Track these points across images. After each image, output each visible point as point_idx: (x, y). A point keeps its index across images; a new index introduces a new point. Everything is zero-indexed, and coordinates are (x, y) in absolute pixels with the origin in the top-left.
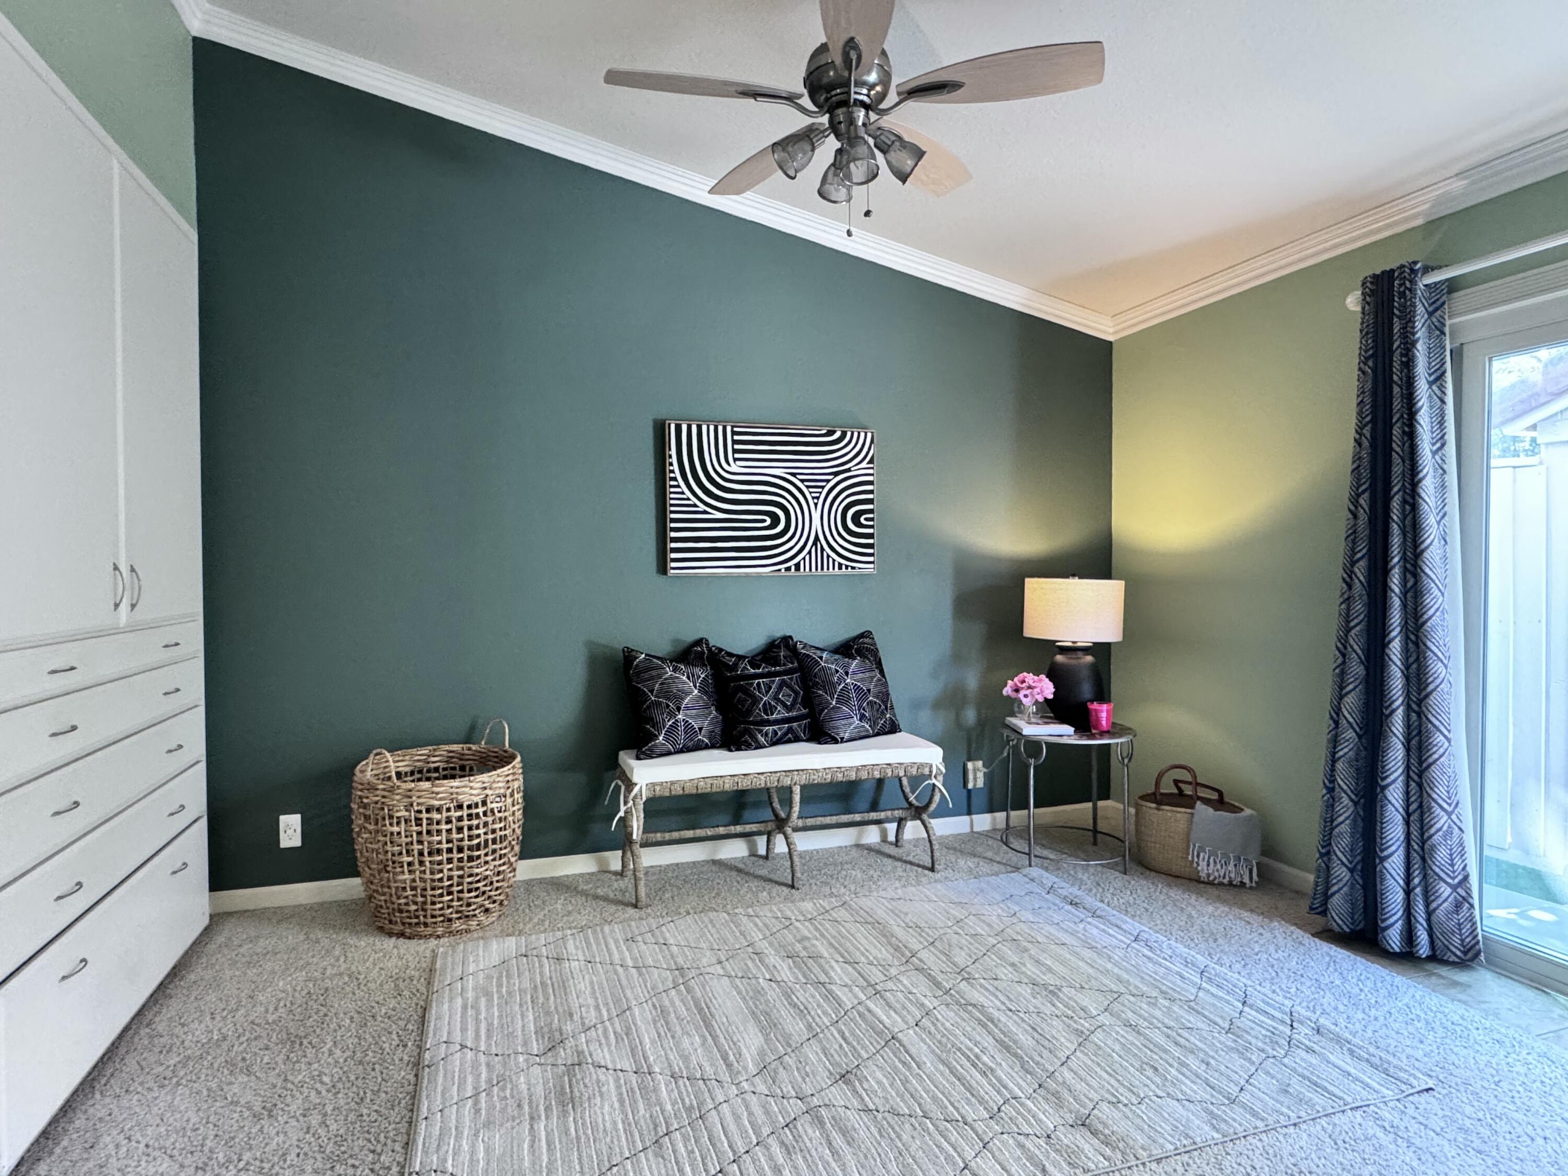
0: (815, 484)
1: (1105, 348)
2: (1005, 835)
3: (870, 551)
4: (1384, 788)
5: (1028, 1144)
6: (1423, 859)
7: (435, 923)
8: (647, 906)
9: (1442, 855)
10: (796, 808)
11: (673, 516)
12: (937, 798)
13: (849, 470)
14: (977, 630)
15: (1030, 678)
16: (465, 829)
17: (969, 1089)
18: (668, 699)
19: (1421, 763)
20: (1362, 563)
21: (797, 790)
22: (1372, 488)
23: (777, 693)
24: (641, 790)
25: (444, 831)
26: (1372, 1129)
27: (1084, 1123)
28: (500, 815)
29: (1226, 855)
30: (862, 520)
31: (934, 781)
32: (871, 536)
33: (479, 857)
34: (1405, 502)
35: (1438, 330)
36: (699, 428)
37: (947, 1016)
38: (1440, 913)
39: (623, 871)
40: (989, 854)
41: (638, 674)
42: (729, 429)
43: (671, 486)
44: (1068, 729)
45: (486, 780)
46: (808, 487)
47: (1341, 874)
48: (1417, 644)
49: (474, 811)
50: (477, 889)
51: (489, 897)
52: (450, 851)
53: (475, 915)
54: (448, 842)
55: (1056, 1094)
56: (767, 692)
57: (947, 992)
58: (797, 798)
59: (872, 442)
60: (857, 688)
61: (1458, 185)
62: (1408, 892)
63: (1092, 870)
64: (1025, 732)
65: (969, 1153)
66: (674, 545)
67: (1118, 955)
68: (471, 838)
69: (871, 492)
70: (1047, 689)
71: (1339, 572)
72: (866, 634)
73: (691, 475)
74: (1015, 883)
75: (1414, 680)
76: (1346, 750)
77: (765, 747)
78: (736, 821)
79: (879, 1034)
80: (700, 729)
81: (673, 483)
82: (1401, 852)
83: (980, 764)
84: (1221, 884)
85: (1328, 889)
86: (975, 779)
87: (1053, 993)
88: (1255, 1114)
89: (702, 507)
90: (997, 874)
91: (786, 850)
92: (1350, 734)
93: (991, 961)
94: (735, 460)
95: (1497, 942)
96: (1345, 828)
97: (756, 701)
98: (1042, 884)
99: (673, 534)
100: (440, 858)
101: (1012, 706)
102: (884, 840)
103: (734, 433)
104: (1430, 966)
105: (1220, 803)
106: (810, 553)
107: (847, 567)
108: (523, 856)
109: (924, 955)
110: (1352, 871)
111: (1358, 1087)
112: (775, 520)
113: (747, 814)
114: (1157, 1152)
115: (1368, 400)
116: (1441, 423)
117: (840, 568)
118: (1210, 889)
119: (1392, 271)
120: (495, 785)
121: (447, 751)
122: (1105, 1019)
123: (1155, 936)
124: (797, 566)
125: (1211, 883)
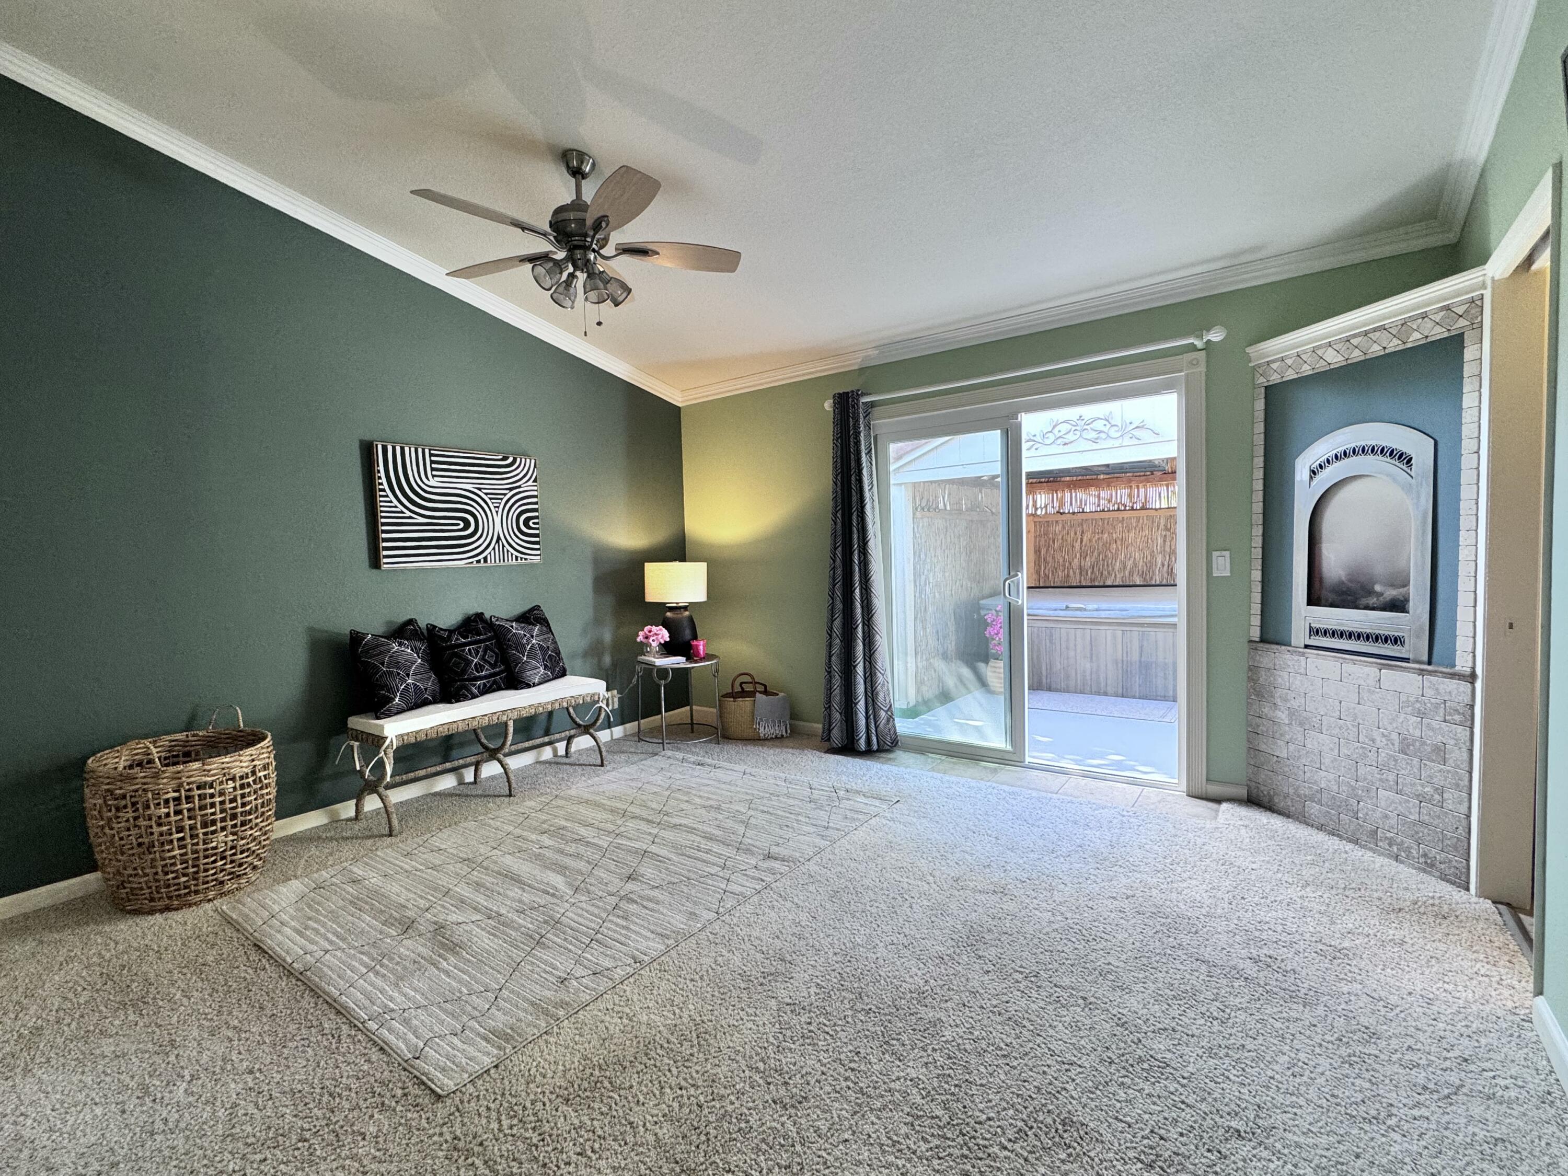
0: (495, 497)
1: (675, 411)
2: (639, 736)
3: (537, 546)
4: (855, 667)
5: (748, 873)
6: (873, 700)
7: (208, 888)
8: (401, 833)
9: (881, 697)
10: (510, 737)
11: (383, 520)
12: (603, 715)
13: (519, 487)
14: (609, 600)
15: (654, 628)
16: (239, 798)
17: (704, 861)
18: (399, 668)
19: (870, 651)
20: (840, 549)
21: (511, 723)
22: (843, 509)
23: (484, 656)
24: (392, 742)
25: (218, 804)
26: (884, 822)
27: (769, 856)
28: (266, 781)
29: (774, 722)
30: (531, 524)
31: (601, 704)
32: (537, 535)
33: (250, 820)
34: (858, 516)
35: (868, 426)
36: (402, 449)
37: (668, 835)
38: (881, 726)
39: (357, 816)
40: (632, 750)
41: (367, 652)
42: (427, 451)
43: (381, 496)
44: (683, 659)
45: (254, 752)
46: (491, 499)
47: (837, 716)
48: (866, 590)
49: (245, 781)
50: (249, 849)
51: (258, 855)
52: (223, 820)
53: (245, 874)
54: (221, 812)
55: (748, 850)
56: (477, 655)
57: (659, 824)
58: (511, 729)
59: (535, 466)
60: (541, 647)
61: (874, 352)
62: (867, 718)
63: (698, 745)
64: (657, 664)
65: (723, 886)
66: (385, 544)
67: (740, 782)
68: (244, 805)
69: (536, 503)
70: (665, 635)
71: (829, 554)
72: (537, 608)
73: (396, 487)
74: (659, 761)
75: (865, 609)
76: (835, 650)
77: (477, 697)
78: (446, 759)
79: (636, 853)
80: (426, 689)
81: (382, 493)
82: (863, 699)
83: (615, 692)
84: (772, 738)
85: (830, 726)
86: (613, 703)
87: (718, 808)
88: (838, 830)
89: (408, 514)
90: (646, 759)
91: (502, 771)
92: (838, 641)
93: (672, 802)
94: (433, 476)
95: (904, 736)
96: (837, 692)
97: (469, 663)
98: (677, 759)
99: (384, 536)
100: (214, 828)
101: (642, 648)
102: (555, 755)
103: (431, 455)
104: (877, 754)
105: (766, 692)
106: (494, 549)
107: (521, 559)
108: (279, 816)
109: (631, 809)
110: (841, 714)
111: (873, 808)
112: (467, 525)
113: (454, 753)
114: (807, 857)
115: (839, 461)
116: (871, 475)
117: (517, 559)
118: (767, 742)
119: (848, 393)
120: (262, 756)
121: (171, 741)
122: (751, 812)
123: (754, 770)
124: (485, 559)
125: (766, 739)
